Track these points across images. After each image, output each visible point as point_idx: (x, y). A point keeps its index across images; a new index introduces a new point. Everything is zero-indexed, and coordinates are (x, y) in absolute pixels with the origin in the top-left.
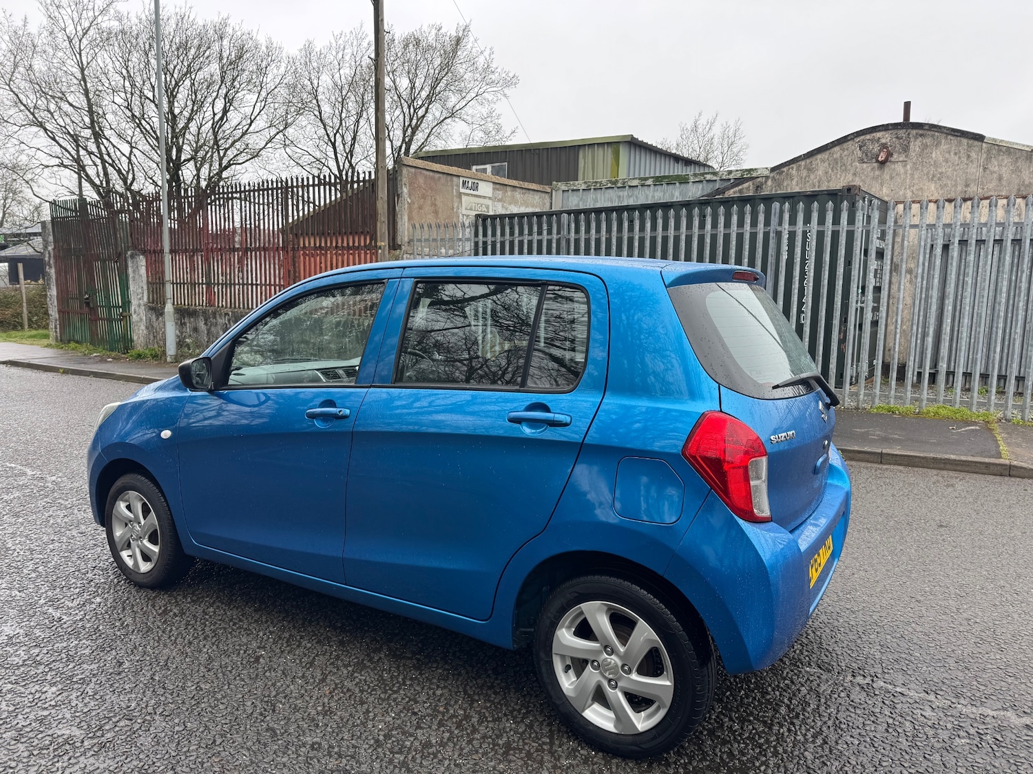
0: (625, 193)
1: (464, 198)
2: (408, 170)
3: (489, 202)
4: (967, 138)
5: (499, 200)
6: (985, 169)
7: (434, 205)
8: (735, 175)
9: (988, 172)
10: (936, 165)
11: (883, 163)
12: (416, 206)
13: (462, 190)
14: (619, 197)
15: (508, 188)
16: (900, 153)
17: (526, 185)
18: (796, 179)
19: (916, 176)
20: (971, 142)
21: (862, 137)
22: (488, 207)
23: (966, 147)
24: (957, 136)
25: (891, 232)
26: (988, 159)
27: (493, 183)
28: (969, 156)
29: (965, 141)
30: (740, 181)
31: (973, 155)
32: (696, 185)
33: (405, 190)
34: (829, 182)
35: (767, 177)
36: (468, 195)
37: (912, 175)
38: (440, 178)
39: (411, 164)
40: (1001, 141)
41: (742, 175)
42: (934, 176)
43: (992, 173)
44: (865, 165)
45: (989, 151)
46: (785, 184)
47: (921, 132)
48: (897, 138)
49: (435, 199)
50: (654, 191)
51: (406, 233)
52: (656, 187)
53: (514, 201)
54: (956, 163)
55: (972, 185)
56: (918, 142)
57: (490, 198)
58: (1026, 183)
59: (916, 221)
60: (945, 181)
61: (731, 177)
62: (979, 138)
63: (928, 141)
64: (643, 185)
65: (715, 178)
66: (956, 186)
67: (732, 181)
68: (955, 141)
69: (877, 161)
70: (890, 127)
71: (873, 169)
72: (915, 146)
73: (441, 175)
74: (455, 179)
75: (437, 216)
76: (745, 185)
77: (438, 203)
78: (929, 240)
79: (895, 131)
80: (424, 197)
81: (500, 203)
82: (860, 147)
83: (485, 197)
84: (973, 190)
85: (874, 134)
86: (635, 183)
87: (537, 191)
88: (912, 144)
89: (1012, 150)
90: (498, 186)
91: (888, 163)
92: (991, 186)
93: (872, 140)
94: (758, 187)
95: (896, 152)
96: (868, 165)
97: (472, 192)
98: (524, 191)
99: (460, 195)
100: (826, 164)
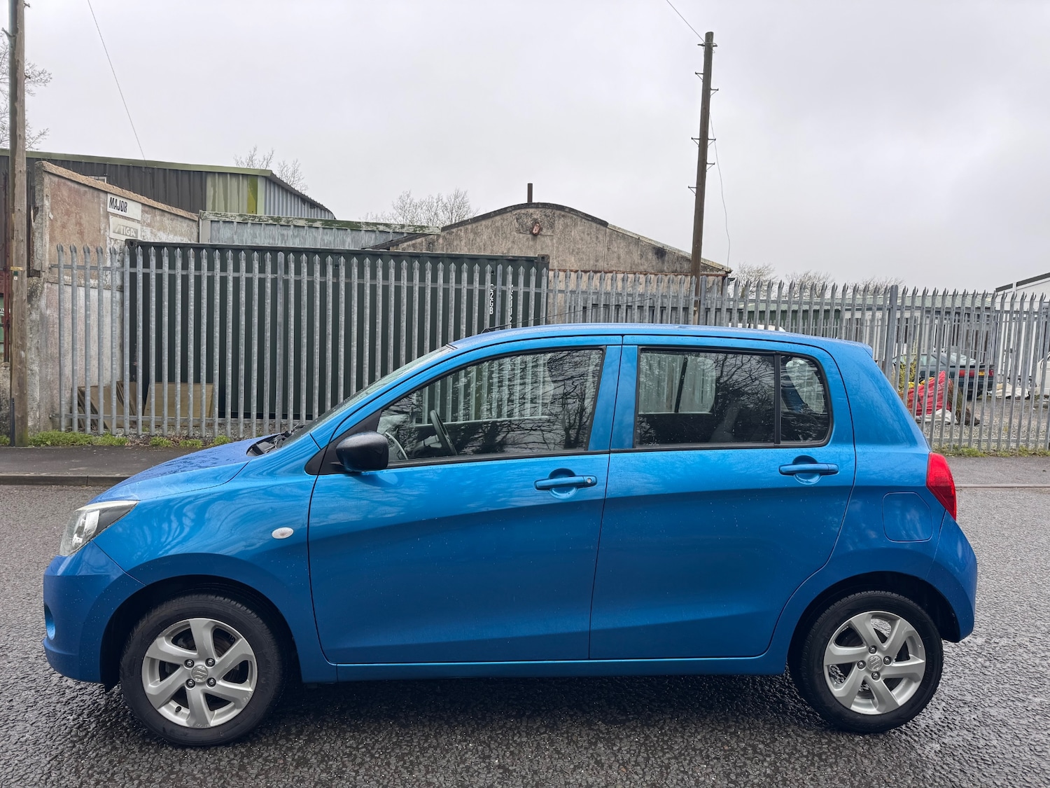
0: (290, 232)
1: (112, 219)
2: (50, 179)
3: (138, 226)
4: (596, 222)
5: (148, 225)
6: (608, 249)
7: (79, 224)
8: (408, 230)
9: (610, 251)
10: (575, 242)
11: (535, 235)
12: (59, 223)
13: (110, 210)
14: (283, 235)
15: (157, 212)
16: (548, 229)
17: (175, 210)
18: (464, 241)
19: (560, 249)
20: (598, 226)
21: (519, 211)
22: (136, 232)
23: (595, 230)
24: (588, 220)
25: (545, 295)
26: (610, 241)
27: (143, 204)
28: (597, 238)
29: (594, 225)
30: (412, 236)
31: (600, 236)
32: (368, 234)
33: (47, 203)
34: (492, 246)
35: (438, 236)
36: (116, 215)
37: (558, 248)
38: (86, 192)
39: (55, 172)
40: (619, 228)
41: (414, 231)
42: (573, 250)
43: (614, 252)
44: (521, 235)
45: (611, 235)
46: (455, 243)
47: (563, 213)
48: (545, 215)
49: (81, 218)
50: (323, 234)
51: (47, 256)
52: (326, 230)
53: (162, 228)
54: (589, 242)
55: (600, 261)
56: (561, 221)
57: (138, 222)
58: (636, 263)
59: (562, 286)
60: (581, 256)
61: (404, 230)
62: (604, 224)
63: (569, 221)
64: (310, 227)
65: (388, 230)
66: (589, 260)
67: (405, 235)
68: (588, 223)
69: (531, 233)
70: (540, 206)
71: (528, 239)
72: (559, 224)
73: (87, 189)
74: (102, 195)
75: (82, 237)
76: (419, 240)
77: (83, 222)
78: (573, 303)
79: (544, 210)
80: (68, 213)
81: (149, 229)
82: (517, 219)
83: (133, 220)
84: (602, 265)
85: (528, 210)
86: (301, 223)
87: (186, 218)
88: (556, 222)
89: (626, 236)
90: (147, 209)
91: (539, 236)
92: (613, 262)
93: (526, 214)
94: (431, 244)
95: (545, 227)
96: (524, 235)
97: (120, 212)
98: (173, 217)
99: (107, 214)
100: (490, 230)
